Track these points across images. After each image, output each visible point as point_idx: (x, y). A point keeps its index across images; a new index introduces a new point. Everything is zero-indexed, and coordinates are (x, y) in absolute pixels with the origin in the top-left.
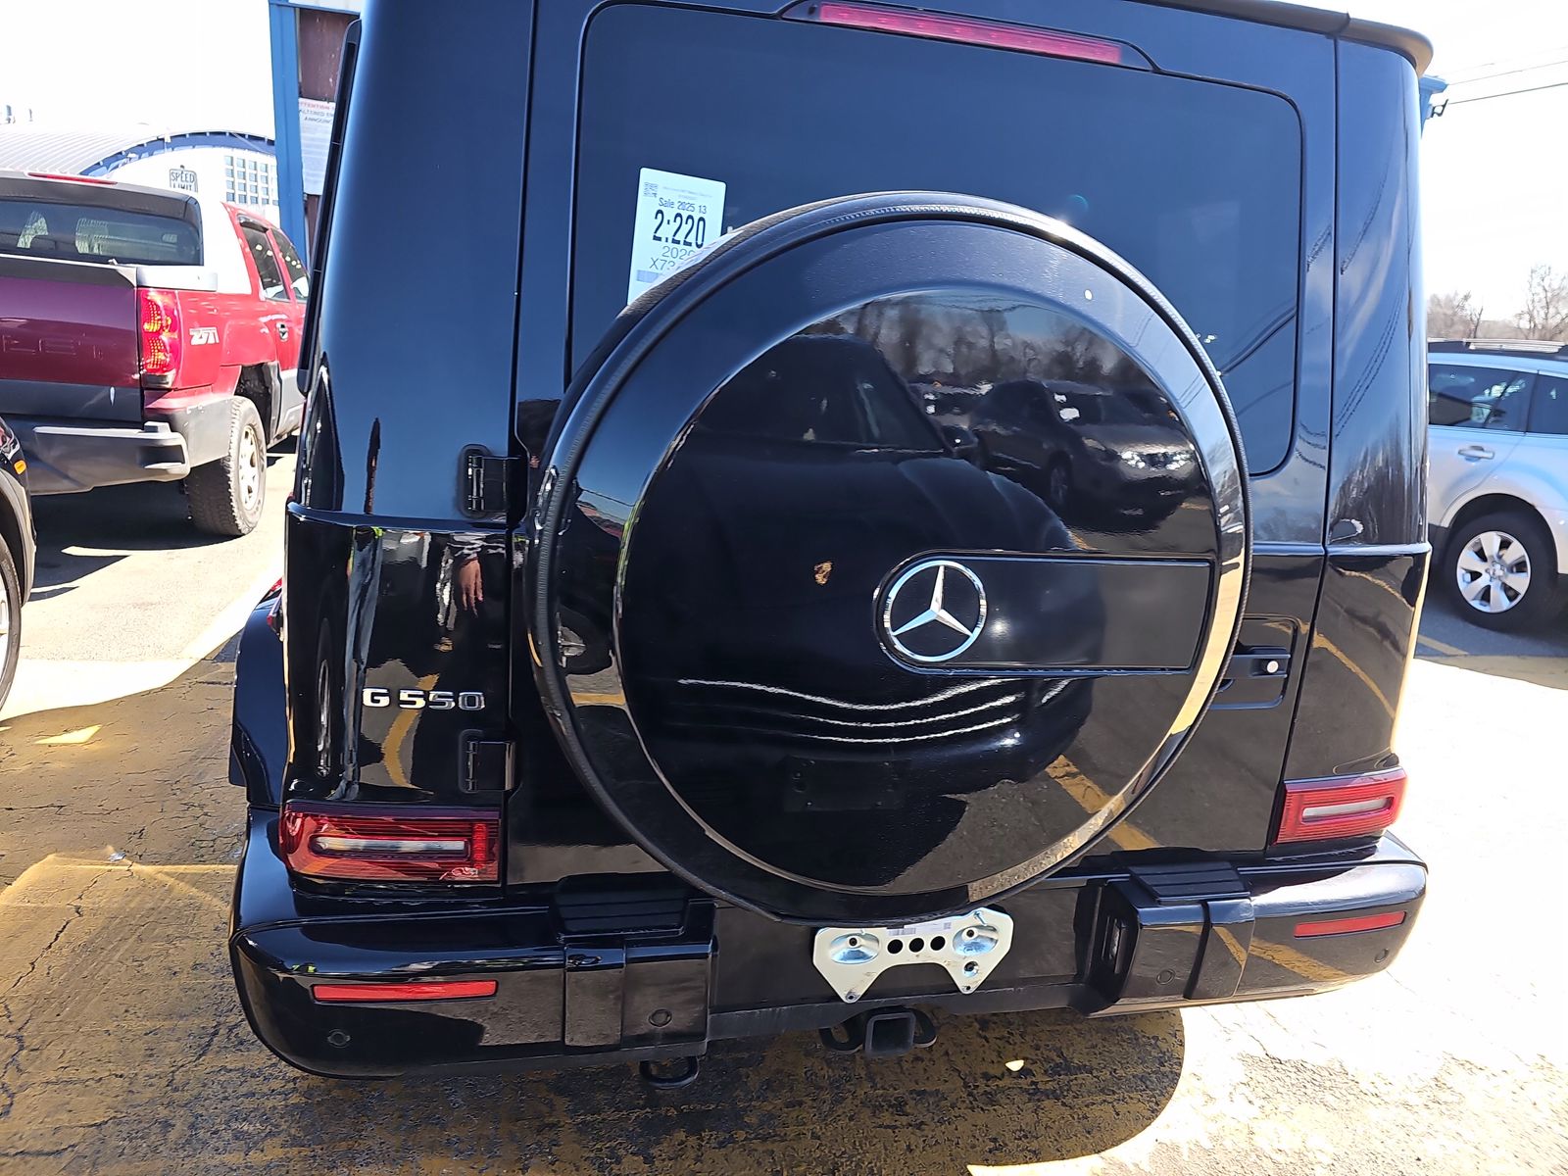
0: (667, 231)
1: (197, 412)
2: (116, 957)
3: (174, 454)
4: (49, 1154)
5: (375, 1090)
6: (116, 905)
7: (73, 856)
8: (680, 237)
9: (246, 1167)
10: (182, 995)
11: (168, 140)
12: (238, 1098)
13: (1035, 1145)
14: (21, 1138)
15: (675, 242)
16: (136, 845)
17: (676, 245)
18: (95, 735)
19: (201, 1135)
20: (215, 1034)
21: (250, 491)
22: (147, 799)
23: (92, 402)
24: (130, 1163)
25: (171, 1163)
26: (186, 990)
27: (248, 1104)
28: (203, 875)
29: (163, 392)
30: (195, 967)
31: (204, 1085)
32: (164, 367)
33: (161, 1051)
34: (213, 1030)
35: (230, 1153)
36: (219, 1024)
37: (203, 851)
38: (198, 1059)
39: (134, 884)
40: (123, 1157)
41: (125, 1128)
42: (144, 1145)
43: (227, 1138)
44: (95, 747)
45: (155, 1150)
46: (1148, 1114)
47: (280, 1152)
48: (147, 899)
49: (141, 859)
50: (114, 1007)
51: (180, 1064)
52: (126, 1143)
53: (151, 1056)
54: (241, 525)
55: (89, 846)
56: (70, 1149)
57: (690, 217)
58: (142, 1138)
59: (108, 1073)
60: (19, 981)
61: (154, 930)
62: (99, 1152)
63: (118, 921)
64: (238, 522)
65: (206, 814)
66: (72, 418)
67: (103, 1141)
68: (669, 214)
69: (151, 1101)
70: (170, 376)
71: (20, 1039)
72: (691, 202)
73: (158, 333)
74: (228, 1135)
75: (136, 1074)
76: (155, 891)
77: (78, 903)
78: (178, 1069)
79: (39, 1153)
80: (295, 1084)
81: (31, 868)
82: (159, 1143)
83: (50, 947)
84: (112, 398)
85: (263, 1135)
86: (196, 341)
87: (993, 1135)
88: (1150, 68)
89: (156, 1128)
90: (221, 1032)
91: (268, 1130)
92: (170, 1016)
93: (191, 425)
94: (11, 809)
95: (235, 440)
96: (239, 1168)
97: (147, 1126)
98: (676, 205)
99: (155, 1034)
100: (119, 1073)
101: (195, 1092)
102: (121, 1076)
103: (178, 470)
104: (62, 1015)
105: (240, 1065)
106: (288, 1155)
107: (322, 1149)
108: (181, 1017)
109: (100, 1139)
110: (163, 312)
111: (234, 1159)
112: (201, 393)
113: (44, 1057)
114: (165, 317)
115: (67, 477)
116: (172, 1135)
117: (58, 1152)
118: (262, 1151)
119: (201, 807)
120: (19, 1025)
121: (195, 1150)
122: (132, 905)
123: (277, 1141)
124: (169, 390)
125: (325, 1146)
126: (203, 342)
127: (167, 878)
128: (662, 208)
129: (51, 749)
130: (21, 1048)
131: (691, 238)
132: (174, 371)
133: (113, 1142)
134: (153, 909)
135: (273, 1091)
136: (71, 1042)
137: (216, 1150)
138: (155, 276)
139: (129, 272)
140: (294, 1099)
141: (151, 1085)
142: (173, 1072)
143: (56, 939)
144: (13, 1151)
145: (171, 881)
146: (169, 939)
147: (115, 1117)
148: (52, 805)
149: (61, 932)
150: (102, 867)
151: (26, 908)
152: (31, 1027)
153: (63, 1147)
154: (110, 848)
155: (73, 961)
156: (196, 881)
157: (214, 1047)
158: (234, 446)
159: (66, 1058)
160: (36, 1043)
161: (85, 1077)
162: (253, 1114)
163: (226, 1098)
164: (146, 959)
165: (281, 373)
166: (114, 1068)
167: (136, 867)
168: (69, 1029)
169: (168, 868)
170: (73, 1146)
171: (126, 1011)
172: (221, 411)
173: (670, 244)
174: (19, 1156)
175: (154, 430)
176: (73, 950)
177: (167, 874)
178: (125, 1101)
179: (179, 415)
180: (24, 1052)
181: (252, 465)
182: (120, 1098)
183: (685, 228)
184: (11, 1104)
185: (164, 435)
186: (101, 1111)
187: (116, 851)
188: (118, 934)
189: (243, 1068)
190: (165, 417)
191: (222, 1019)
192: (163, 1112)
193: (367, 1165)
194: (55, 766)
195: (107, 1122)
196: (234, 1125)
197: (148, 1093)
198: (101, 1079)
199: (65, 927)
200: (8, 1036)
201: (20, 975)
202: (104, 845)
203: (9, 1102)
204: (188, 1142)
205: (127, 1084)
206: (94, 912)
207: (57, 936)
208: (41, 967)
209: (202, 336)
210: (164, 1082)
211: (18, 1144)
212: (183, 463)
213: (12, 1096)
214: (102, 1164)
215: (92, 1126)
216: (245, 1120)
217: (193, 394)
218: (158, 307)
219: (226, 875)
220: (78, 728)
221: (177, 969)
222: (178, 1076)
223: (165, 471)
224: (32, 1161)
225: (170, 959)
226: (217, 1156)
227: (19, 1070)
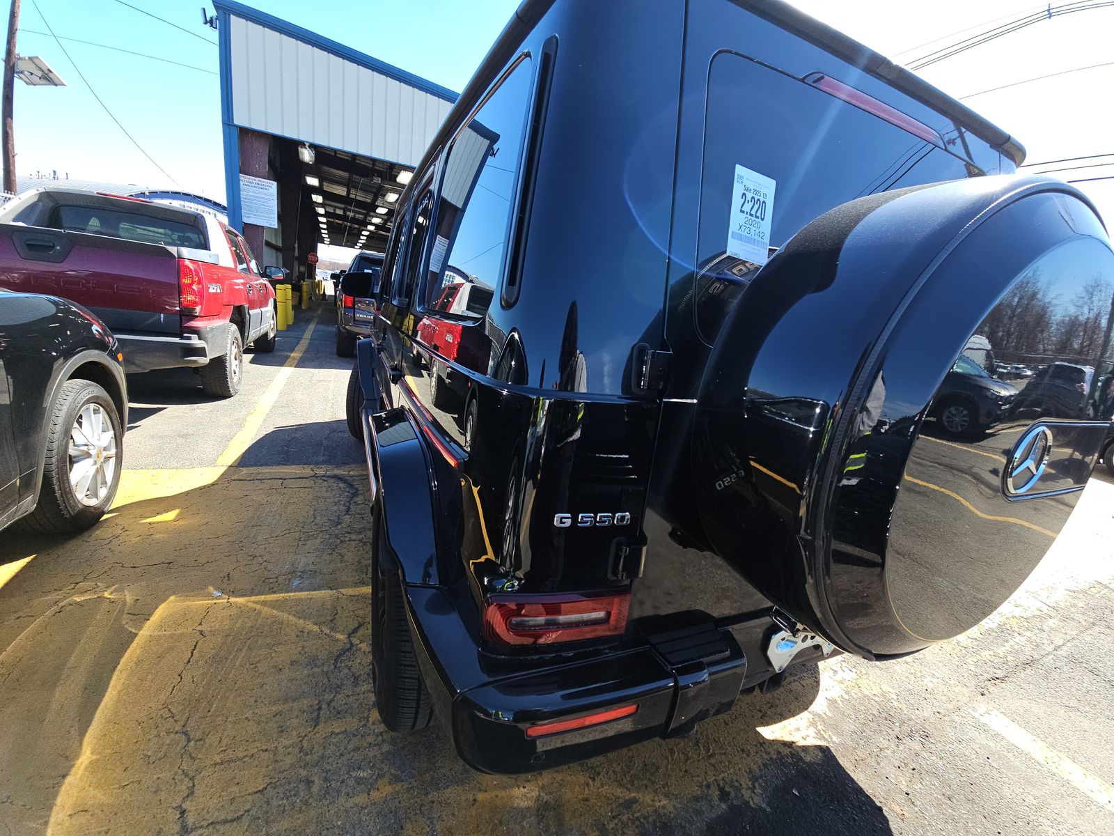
0: (747, 208)
1: (212, 329)
2: (238, 663)
3: (201, 352)
4: (232, 821)
5: (433, 733)
6: (226, 627)
7: (187, 596)
8: (753, 212)
9: (372, 804)
10: (290, 684)
11: (147, 194)
12: (349, 753)
13: (778, 711)
14: (208, 812)
15: (751, 215)
16: (228, 586)
17: (751, 217)
18: (178, 515)
19: (334, 785)
20: (320, 709)
21: (235, 373)
22: (226, 554)
23: (149, 322)
24: (292, 817)
25: (320, 811)
26: (291, 680)
27: (357, 756)
28: (277, 601)
29: (194, 317)
30: (292, 663)
31: (324, 748)
32: (196, 304)
33: (288, 727)
34: (317, 707)
35: (358, 796)
36: (320, 701)
37: (272, 585)
38: (314, 729)
39: (234, 611)
40: (286, 813)
41: (281, 790)
42: (298, 801)
43: (352, 785)
44: (181, 523)
45: (306, 803)
46: (815, 684)
47: (389, 789)
48: (247, 620)
49: (233, 593)
50: (246, 700)
51: (303, 734)
52: (285, 801)
53: (282, 731)
54: (232, 391)
55: (197, 588)
56: (246, 814)
57: (758, 200)
58: (295, 795)
59: (256, 750)
60: (173, 689)
61: (257, 641)
62: (267, 812)
63: (231, 637)
64: (231, 389)
65: (266, 561)
66: (136, 330)
67: (268, 803)
68: (749, 196)
69: (292, 766)
70: (198, 309)
71: (185, 733)
72: (760, 190)
73: (191, 285)
74: (352, 782)
75: (276, 747)
76: (250, 614)
77: (200, 628)
78: (304, 738)
79: (225, 822)
80: (383, 737)
81: (160, 607)
82: (307, 797)
83: (189, 661)
84: (162, 319)
85: (375, 777)
86: (211, 291)
87: (758, 708)
88: (944, 148)
89: (302, 786)
90: (323, 706)
91: (376, 774)
92: (286, 701)
93: (209, 336)
94: (135, 567)
95: (229, 346)
96: (367, 806)
97: (295, 785)
98: (752, 191)
99: (281, 715)
100: (264, 748)
101: (320, 754)
102: (266, 750)
103: (203, 361)
104: (212, 710)
105: (343, 729)
106: (396, 789)
107: (416, 781)
108: (294, 701)
109: (265, 802)
110: (194, 273)
111: (361, 799)
112: (213, 319)
113: (207, 745)
114: (195, 276)
115: (134, 364)
116: (315, 789)
117: (239, 818)
118: (378, 790)
119: (262, 556)
120: (182, 723)
121: (333, 798)
122: (238, 625)
123: (386, 780)
124: (197, 317)
125: (416, 778)
126: (214, 291)
127: (255, 605)
128: (745, 192)
129: (152, 526)
130: (189, 740)
131: (759, 214)
132: (200, 306)
133: (275, 803)
134: (252, 627)
135: (370, 744)
136: (224, 730)
137: (348, 795)
138: (187, 253)
139: (173, 250)
140: (386, 748)
141: (289, 754)
142: (301, 741)
143: (192, 656)
144: (205, 823)
145: (258, 607)
146: (270, 647)
147: (271, 783)
148: (163, 563)
149: (194, 650)
150: (210, 602)
151: (164, 635)
152: (192, 723)
153: (241, 813)
154: (211, 588)
155: (208, 670)
156: (274, 605)
157: (322, 719)
158: (229, 348)
159: (225, 741)
160: (198, 734)
161: (241, 755)
162: (363, 764)
163: (342, 755)
164: (259, 662)
165: (250, 311)
166: (260, 745)
167: (232, 600)
168: (219, 720)
169: (253, 598)
170: (248, 811)
171: (256, 701)
172: (224, 330)
173: (748, 216)
174: (210, 827)
175: (189, 338)
176: (206, 662)
177: (254, 602)
178: (275, 769)
179: (202, 330)
180: (192, 743)
181: (236, 359)
182: (270, 767)
183: (756, 206)
184: (194, 785)
185: (195, 341)
186: (260, 780)
187: (216, 590)
188: (233, 647)
189: (346, 731)
190: (195, 331)
191: (321, 698)
192: (304, 773)
193: (448, 787)
194: (157, 536)
195: (266, 788)
196: (354, 774)
197: (289, 761)
198: (253, 755)
199: (196, 646)
200: (177, 733)
201: (173, 685)
202: (206, 587)
203: (191, 785)
204: (327, 792)
205: (271, 756)
206: (213, 633)
207: (192, 653)
208: (187, 678)
209: (214, 289)
210: (297, 750)
211: (207, 816)
212: (206, 357)
213: (192, 779)
214: (273, 821)
215: (256, 793)
216: (359, 768)
217: (210, 320)
218: (191, 270)
219: (292, 600)
220: (167, 511)
221: (280, 667)
222: (305, 744)
223: (195, 361)
224: (222, 828)
225: (274, 660)
226: (349, 800)
227: (192, 758)
